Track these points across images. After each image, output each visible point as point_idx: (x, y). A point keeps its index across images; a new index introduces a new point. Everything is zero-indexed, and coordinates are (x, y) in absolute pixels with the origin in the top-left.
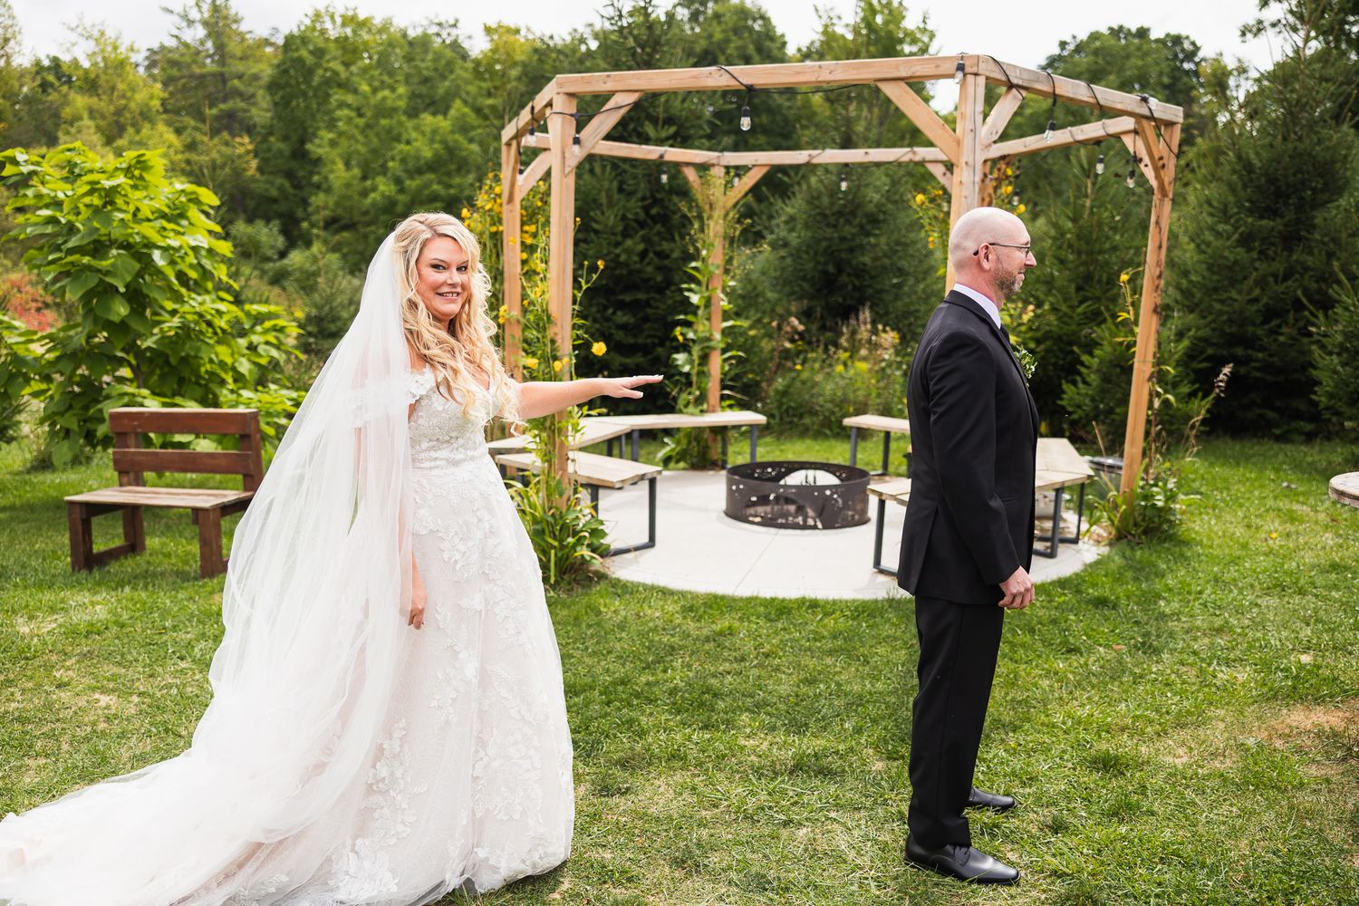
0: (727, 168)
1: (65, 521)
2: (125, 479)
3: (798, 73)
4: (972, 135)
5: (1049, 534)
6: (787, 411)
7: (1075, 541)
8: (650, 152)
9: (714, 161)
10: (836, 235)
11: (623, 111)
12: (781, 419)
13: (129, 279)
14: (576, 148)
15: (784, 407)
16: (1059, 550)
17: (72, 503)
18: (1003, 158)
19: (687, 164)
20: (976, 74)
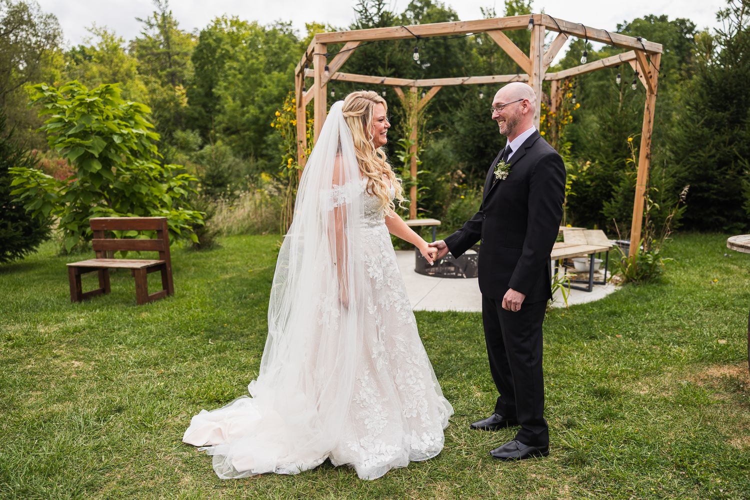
0: (419, 88)
1: (67, 276)
2: (99, 255)
3: (444, 28)
4: (538, 59)
5: (588, 280)
6: (456, 221)
7: (604, 283)
8: (376, 80)
9: (412, 85)
10: (484, 127)
11: (351, 52)
12: (453, 225)
13: (101, 150)
14: (327, 73)
15: (455, 219)
16: (594, 288)
17: (70, 267)
18: (567, 78)
19: (397, 86)
20: (540, 25)
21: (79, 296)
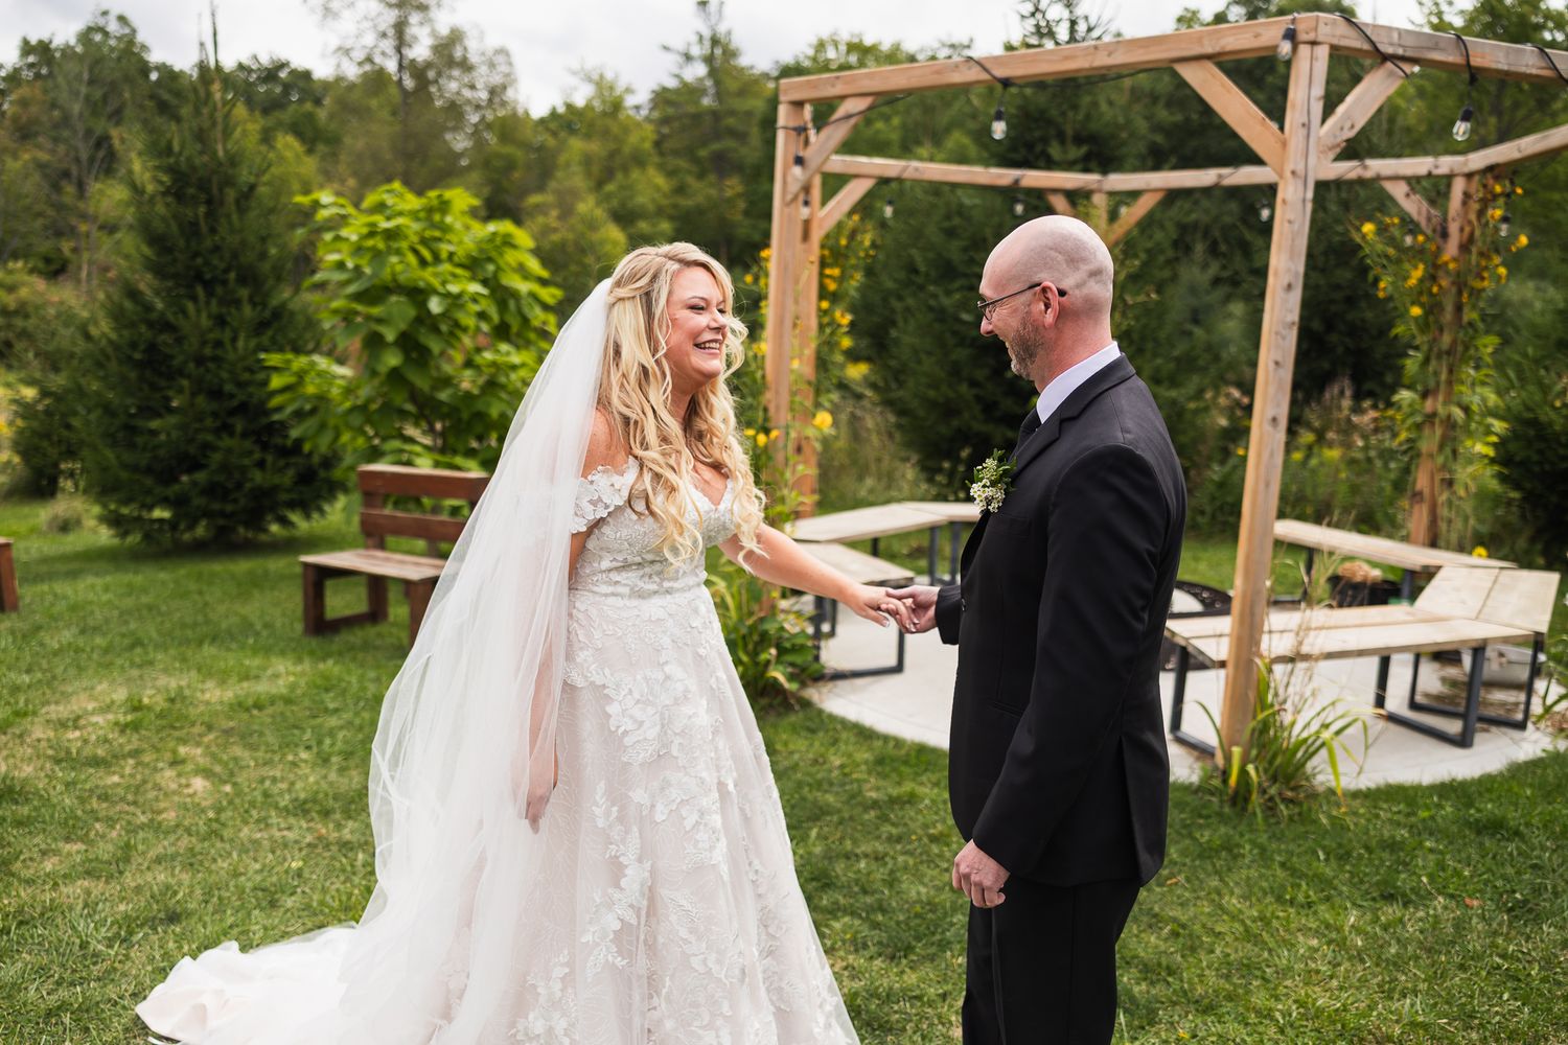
0: (1111, 194)
1: (299, 582)
2: (370, 542)
3: (1067, 58)
4: (1304, 131)
6: (1221, 508)
7: (1521, 726)
8: (1000, 176)
9: (1094, 186)
11: (853, 121)
12: (1213, 517)
13: (403, 326)
14: (797, 170)
15: (1218, 503)
17: (306, 565)
19: (1055, 191)
20: (1314, 43)
21: (320, 625)
